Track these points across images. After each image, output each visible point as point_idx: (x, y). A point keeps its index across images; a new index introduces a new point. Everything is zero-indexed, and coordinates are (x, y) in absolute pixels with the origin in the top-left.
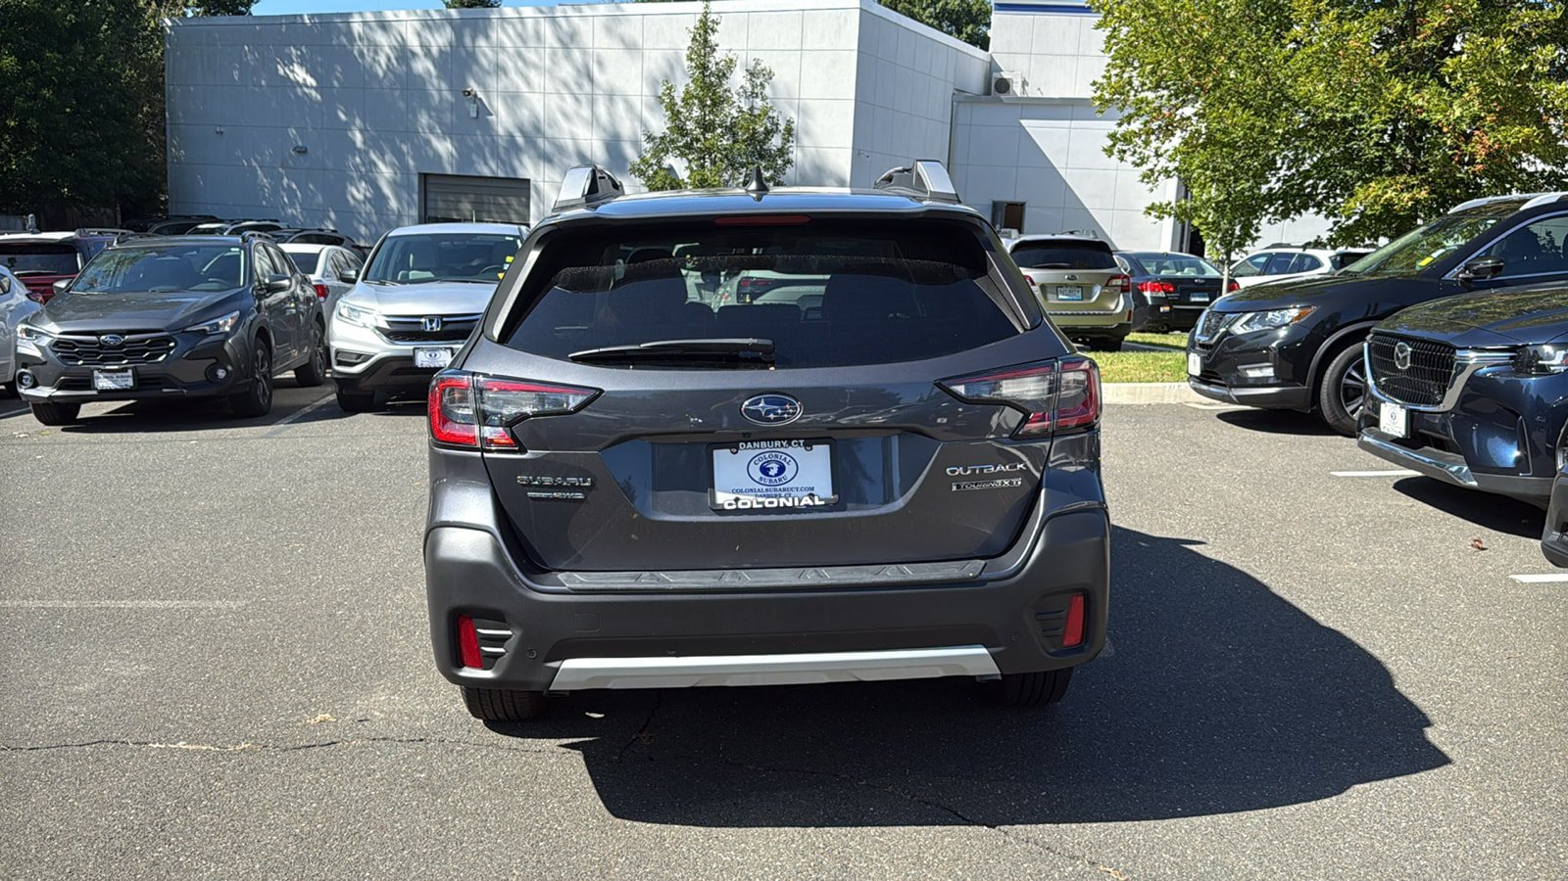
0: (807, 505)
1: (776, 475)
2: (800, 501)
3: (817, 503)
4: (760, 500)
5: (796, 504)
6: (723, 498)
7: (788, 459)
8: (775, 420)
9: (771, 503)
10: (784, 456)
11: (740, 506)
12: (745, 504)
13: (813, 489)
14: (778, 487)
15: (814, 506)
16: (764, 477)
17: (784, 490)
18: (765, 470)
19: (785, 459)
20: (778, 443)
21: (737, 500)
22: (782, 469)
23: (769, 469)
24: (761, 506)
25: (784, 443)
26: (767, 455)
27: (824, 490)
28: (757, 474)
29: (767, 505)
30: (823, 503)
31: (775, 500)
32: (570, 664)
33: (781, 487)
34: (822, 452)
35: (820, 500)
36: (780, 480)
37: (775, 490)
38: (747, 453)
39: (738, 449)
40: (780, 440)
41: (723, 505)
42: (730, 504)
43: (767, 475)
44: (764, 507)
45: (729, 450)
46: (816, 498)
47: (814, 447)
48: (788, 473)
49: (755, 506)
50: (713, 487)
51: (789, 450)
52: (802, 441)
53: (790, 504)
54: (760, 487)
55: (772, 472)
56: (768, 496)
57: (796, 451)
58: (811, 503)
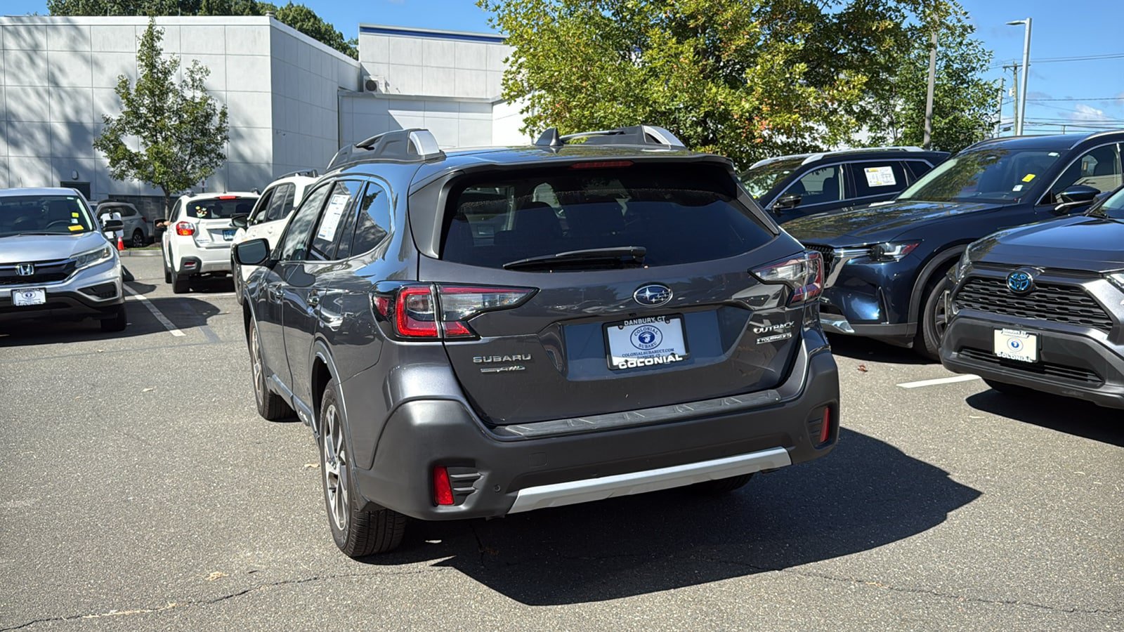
0: (672, 362)
1: (650, 342)
2: (667, 359)
3: (678, 359)
4: (642, 360)
5: (665, 361)
6: (617, 361)
7: (656, 330)
8: (656, 302)
9: (649, 362)
10: (653, 328)
11: (630, 366)
12: (632, 364)
13: (673, 350)
14: (651, 351)
15: (676, 361)
16: (642, 344)
17: (655, 352)
18: (642, 339)
19: (654, 330)
20: (649, 319)
21: (626, 361)
22: (652, 338)
23: (644, 338)
24: (643, 364)
25: (653, 319)
26: (642, 328)
27: (680, 350)
28: (637, 342)
29: (647, 364)
30: (681, 359)
31: (651, 360)
32: (523, 492)
33: (653, 350)
34: (676, 323)
35: (679, 357)
36: (652, 345)
37: (650, 352)
38: (630, 328)
39: (624, 325)
40: (650, 317)
41: (618, 366)
42: (623, 365)
43: (644, 342)
44: (645, 365)
45: (617, 327)
46: (677, 356)
47: (671, 320)
48: (657, 340)
49: (639, 365)
50: (610, 354)
51: (656, 324)
52: (663, 317)
53: (661, 362)
54: (640, 351)
55: (647, 340)
56: (646, 358)
57: (660, 324)
58: (674, 360)
